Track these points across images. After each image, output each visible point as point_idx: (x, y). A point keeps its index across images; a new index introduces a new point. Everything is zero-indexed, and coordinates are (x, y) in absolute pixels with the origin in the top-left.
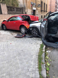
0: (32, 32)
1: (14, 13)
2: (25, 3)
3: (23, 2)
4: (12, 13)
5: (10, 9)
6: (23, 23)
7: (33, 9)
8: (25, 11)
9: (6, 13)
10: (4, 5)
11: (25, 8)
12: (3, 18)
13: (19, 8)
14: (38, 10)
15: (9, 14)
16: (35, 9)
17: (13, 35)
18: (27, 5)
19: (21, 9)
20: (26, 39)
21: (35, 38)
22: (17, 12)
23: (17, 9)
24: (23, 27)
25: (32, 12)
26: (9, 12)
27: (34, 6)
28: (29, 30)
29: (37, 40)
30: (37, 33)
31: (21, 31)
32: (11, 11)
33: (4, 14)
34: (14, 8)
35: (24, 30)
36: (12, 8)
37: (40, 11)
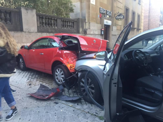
1: (55, 29)
2: (85, 11)
3: (82, 8)
4: (50, 31)
5: (45, 22)
7: (105, 23)
8: (83, 27)
9: (34, 28)
10: (29, 11)
11: (84, 20)
12: (24, 40)
13: (69, 21)
14: (116, 25)
15: (39, 31)
16: (109, 23)
17: (32, 86)
18: (89, 15)
19: (73, 23)
20: (57, 105)
21: (86, 107)
22: (63, 28)
23: (63, 21)
24: (60, 67)
25: (101, 31)
26: (42, 27)
27: (108, 16)
28: (75, 76)
29: (92, 114)
30: (93, 91)
31: (56, 77)
32: (48, 25)
33: (27, 31)
34: (56, 20)
35: (62, 75)
36: (51, 19)
37: (122, 27)
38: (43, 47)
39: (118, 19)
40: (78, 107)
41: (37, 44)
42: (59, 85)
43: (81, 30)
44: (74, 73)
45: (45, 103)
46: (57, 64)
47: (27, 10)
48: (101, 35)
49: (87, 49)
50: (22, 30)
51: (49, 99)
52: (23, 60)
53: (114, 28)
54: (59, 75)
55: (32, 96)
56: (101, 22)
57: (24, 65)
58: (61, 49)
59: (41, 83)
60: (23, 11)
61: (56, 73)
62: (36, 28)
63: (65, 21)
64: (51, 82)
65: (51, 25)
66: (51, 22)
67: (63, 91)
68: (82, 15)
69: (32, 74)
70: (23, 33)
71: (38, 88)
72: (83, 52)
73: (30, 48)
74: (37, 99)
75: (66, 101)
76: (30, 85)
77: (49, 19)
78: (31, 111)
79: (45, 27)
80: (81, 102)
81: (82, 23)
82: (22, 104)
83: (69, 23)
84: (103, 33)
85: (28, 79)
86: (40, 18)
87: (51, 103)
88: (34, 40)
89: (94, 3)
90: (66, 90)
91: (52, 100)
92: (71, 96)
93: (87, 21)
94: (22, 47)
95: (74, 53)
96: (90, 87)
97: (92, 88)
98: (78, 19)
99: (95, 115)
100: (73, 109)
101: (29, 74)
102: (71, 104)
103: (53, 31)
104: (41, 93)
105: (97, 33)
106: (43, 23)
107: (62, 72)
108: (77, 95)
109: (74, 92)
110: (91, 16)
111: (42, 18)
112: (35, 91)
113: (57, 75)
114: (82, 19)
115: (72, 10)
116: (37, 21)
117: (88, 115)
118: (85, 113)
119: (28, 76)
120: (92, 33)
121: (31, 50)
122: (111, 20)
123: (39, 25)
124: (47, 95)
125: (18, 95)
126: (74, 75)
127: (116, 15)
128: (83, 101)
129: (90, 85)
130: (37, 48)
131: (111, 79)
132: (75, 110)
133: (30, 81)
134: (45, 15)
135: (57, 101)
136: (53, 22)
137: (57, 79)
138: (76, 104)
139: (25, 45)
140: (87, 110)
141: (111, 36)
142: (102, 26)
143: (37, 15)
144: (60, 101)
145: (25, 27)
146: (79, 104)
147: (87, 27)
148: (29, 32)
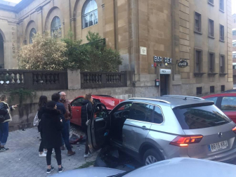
1: (99, 85)
2: (134, 62)
4: (93, 86)
5: (89, 78)
7: (162, 73)
8: (131, 79)
9: (79, 86)
10: (74, 72)
11: (132, 73)
13: (116, 74)
15: (83, 87)
16: (168, 71)
19: (120, 76)
22: (108, 82)
23: (108, 75)
25: (156, 82)
26: (86, 83)
27: (166, 64)
32: (92, 81)
33: (71, 89)
34: (101, 76)
36: (96, 75)
37: (191, 74)
39: (181, 66)
43: (128, 83)
47: (72, 70)
48: (156, 86)
50: (67, 88)
53: (177, 77)
60: (69, 72)
63: (111, 75)
65: (95, 80)
66: (95, 77)
68: (131, 67)
70: (68, 91)
77: (93, 75)
79: (89, 83)
81: (130, 76)
83: (114, 77)
84: (158, 84)
86: (84, 75)
88: (77, 96)
89: (145, 53)
93: (136, 73)
103: (97, 86)
105: (149, 84)
106: (87, 80)
110: (141, 67)
111: (87, 76)
115: (120, 63)
116: (81, 78)
120: (142, 85)
122: (170, 68)
123: (83, 82)
127: (178, 62)
134: (90, 73)
136: (97, 78)
141: (171, 86)
142: (157, 76)
143: (81, 74)
145: (70, 85)
147: (136, 79)
148: (73, 90)
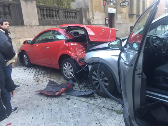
0: (94, 77)
4: (52, 23)
5: (47, 14)
6: (68, 48)
7: (110, 12)
8: (86, 17)
9: (36, 22)
10: (29, 3)
11: (87, 10)
12: (27, 35)
13: (72, 11)
14: (121, 13)
15: (41, 24)
16: (114, 11)
17: (40, 82)
18: (92, 3)
19: (76, 13)
20: (69, 101)
21: (100, 101)
22: (66, 20)
23: (65, 12)
24: (68, 62)
25: (106, 20)
26: (43, 19)
27: (112, 4)
28: (86, 70)
29: (108, 109)
30: (107, 84)
31: (64, 72)
32: (50, 17)
33: (28, 25)
34: (58, 12)
35: (71, 69)
36: (53, 11)
37: (128, 15)
38: (47, 40)
39: (122, 7)
40: (92, 102)
41: (40, 39)
42: (68, 80)
43: (84, 21)
44: (84, 66)
45: (56, 100)
46: (65, 58)
47: (26, 1)
48: (106, 24)
49: (97, 40)
50: (23, 24)
51: (60, 96)
52: (27, 56)
53: (119, 17)
54: (68, 69)
55: (42, 94)
56: (106, 11)
57: (29, 61)
58: (68, 41)
59: (49, 79)
60: (23, 3)
61: (64, 68)
62: (38, 21)
63: (68, 12)
64: (60, 78)
65: (53, 17)
66: (53, 13)
67: (74, 86)
68: (85, 5)
69: (38, 70)
70: (24, 27)
71: (47, 85)
72: (93, 43)
73: (34, 42)
74: (48, 96)
75: (79, 96)
76: (38, 82)
77: (50, 10)
78: (43, 109)
79: (47, 19)
80: (94, 97)
81: (85, 13)
82: (33, 102)
83: (71, 14)
84: (107, 23)
85: (35, 76)
86: (41, 10)
87: (63, 100)
88: (37, 34)
90: (77, 84)
91: (63, 96)
92: (82, 91)
93: (90, 11)
94: (25, 43)
95: (82, 45)
96: (103, 81)
97: (106, 81)
98: (81, 9)
99: (112, 110)
100: (87, 104)
101: (35, 70)
102: (84, 100)
103: (56, 23)
104: (51, 89)
105: (101, 23)
106: (44, 15)
107: (71, 67)
108: (88, 90)
109: (86, 87)
111: (43, 10)
112: (44, 88)
113: (65, 70)
114: (85, 9)
116: (38, 13)
117: (104, 110)
118: (101, 109)
119: (34, 73)
120: (96, 23)
121: (35, 45)
122: (115, 8)
123: (40, 18)
124: (57, 92)
125: (27, 93)
126: (84, 69)
127: (121, 2)
128: (96, 95)
129: (103, 78)
130: (41, 42)
131: (135, 70)
132: (89, 105)
133: (37, 78)
134: (46, 7)
135: (69, 97)
136: (54, 14)
137: (66, 74)
138: (89, 99)
139: (28, 40)
140: (102, 105)
141: (116, 25)
142: (106, 15)
143: (37, 7)
144: (72, 97)
145: (26, 21)
146: (93, 99)
147: (91, 17)
148: (31, 26)
